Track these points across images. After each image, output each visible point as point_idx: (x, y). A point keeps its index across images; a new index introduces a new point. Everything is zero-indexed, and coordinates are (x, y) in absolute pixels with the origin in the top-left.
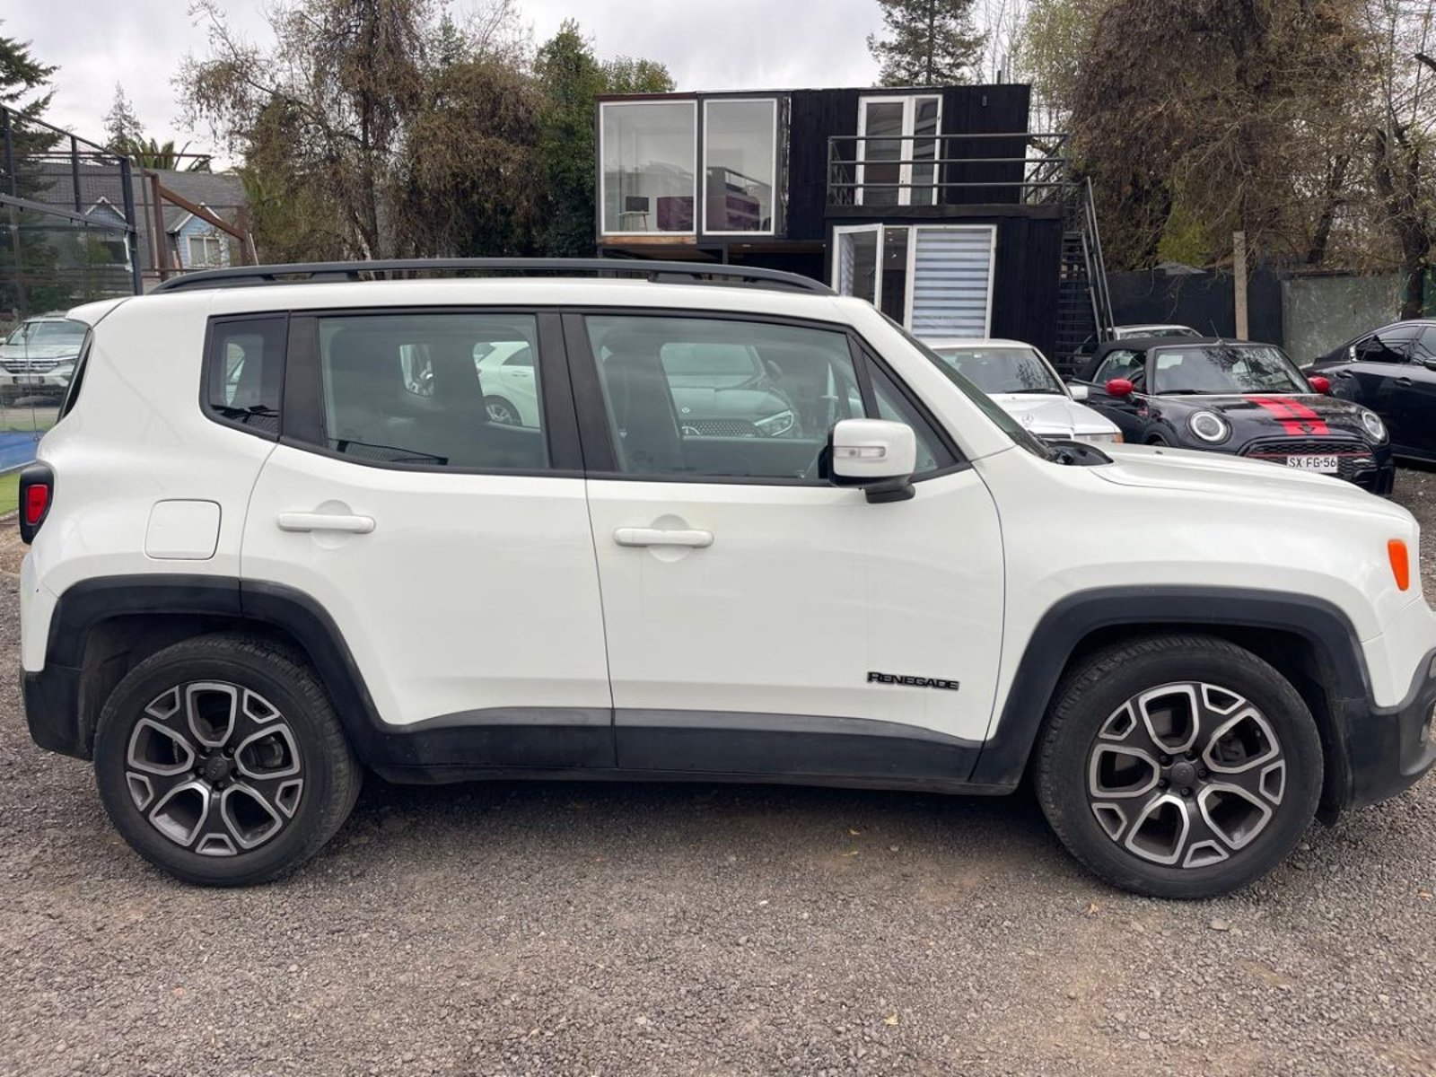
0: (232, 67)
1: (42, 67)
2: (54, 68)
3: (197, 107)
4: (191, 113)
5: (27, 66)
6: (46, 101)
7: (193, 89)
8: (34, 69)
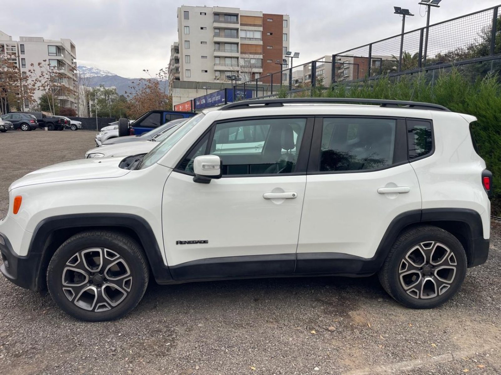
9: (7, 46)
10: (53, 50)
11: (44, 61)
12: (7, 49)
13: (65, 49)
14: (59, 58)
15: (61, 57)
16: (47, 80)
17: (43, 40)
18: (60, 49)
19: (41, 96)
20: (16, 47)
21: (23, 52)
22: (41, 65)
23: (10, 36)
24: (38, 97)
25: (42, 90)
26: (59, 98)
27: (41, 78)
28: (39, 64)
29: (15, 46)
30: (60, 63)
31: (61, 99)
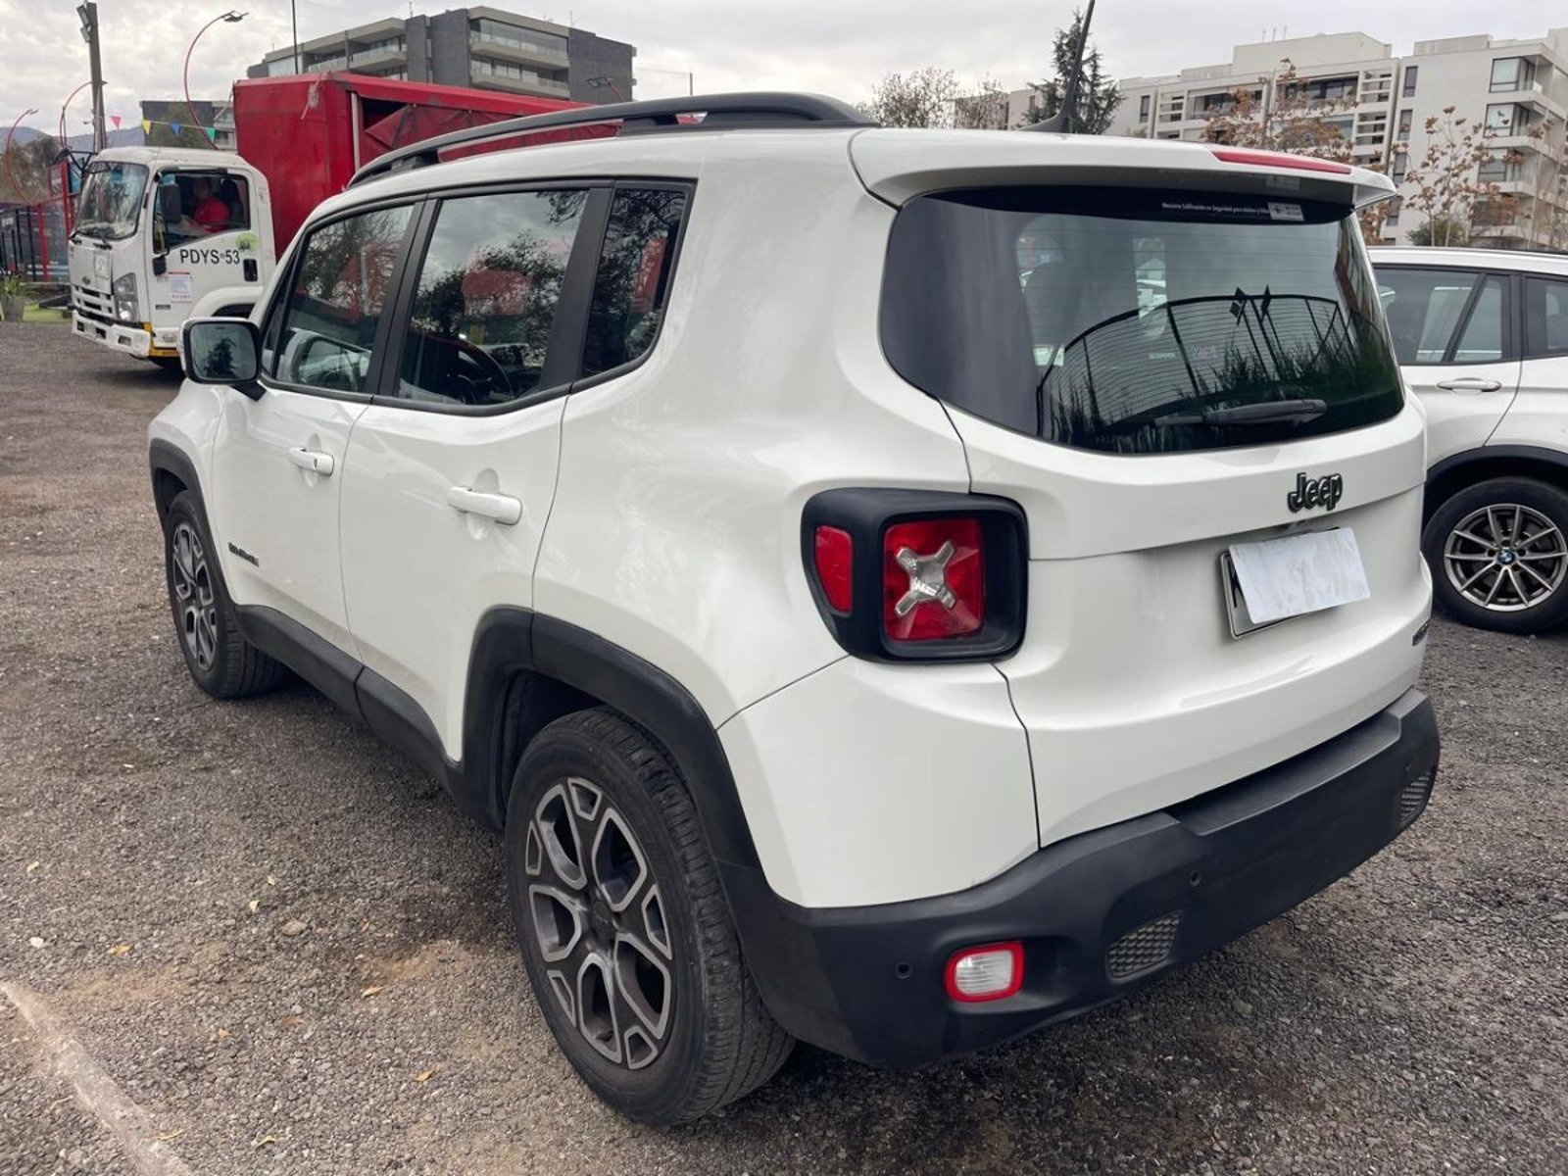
9: (1368, 76)
10: (1509, 71)
11: (1446, 111)
12: (1366, 86)
13: (1551, 64)
14: (1522, 97)
15: (1534, 92)
16: (1446, 173)
17: (1488, 43)
18: (1534, 66)
19: (1416, 229)
20: (1392, 79)
21: (1410, 89)
22: (1434, 127)
23: (1386, 46)
24: (1409, 230)
25: (1421, 208)
26: (1487, 234)
27: (1427, 169)
28: (1430, 123)
29: (1389, 75)
30: (1524, 113)
31: (1494, 234)
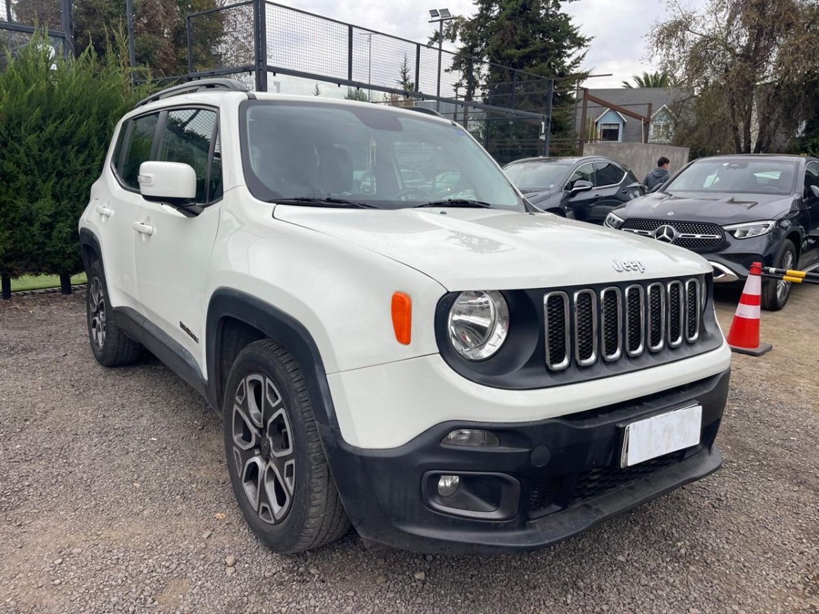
0: (680, 23)
1: (587, 38)
2: (593, 37)
3: (655, 49)
4: (651, 53)
5: (579, 38)
6: (583, 56)
7: (655, 39)
8: (583, 40)
